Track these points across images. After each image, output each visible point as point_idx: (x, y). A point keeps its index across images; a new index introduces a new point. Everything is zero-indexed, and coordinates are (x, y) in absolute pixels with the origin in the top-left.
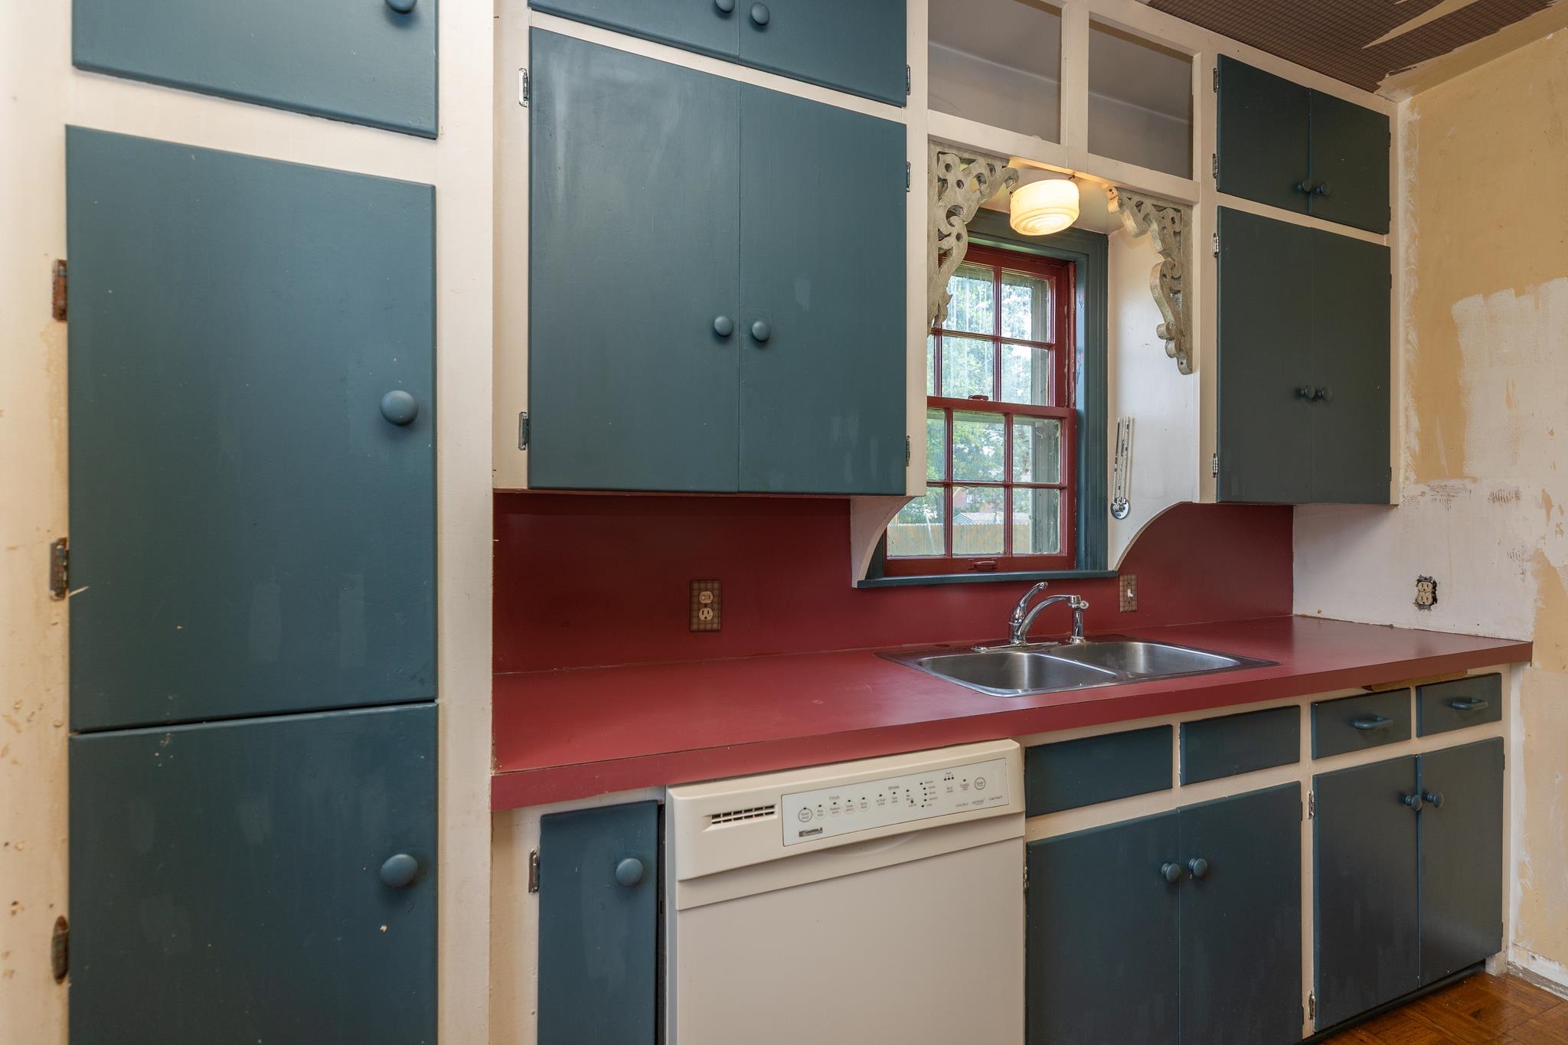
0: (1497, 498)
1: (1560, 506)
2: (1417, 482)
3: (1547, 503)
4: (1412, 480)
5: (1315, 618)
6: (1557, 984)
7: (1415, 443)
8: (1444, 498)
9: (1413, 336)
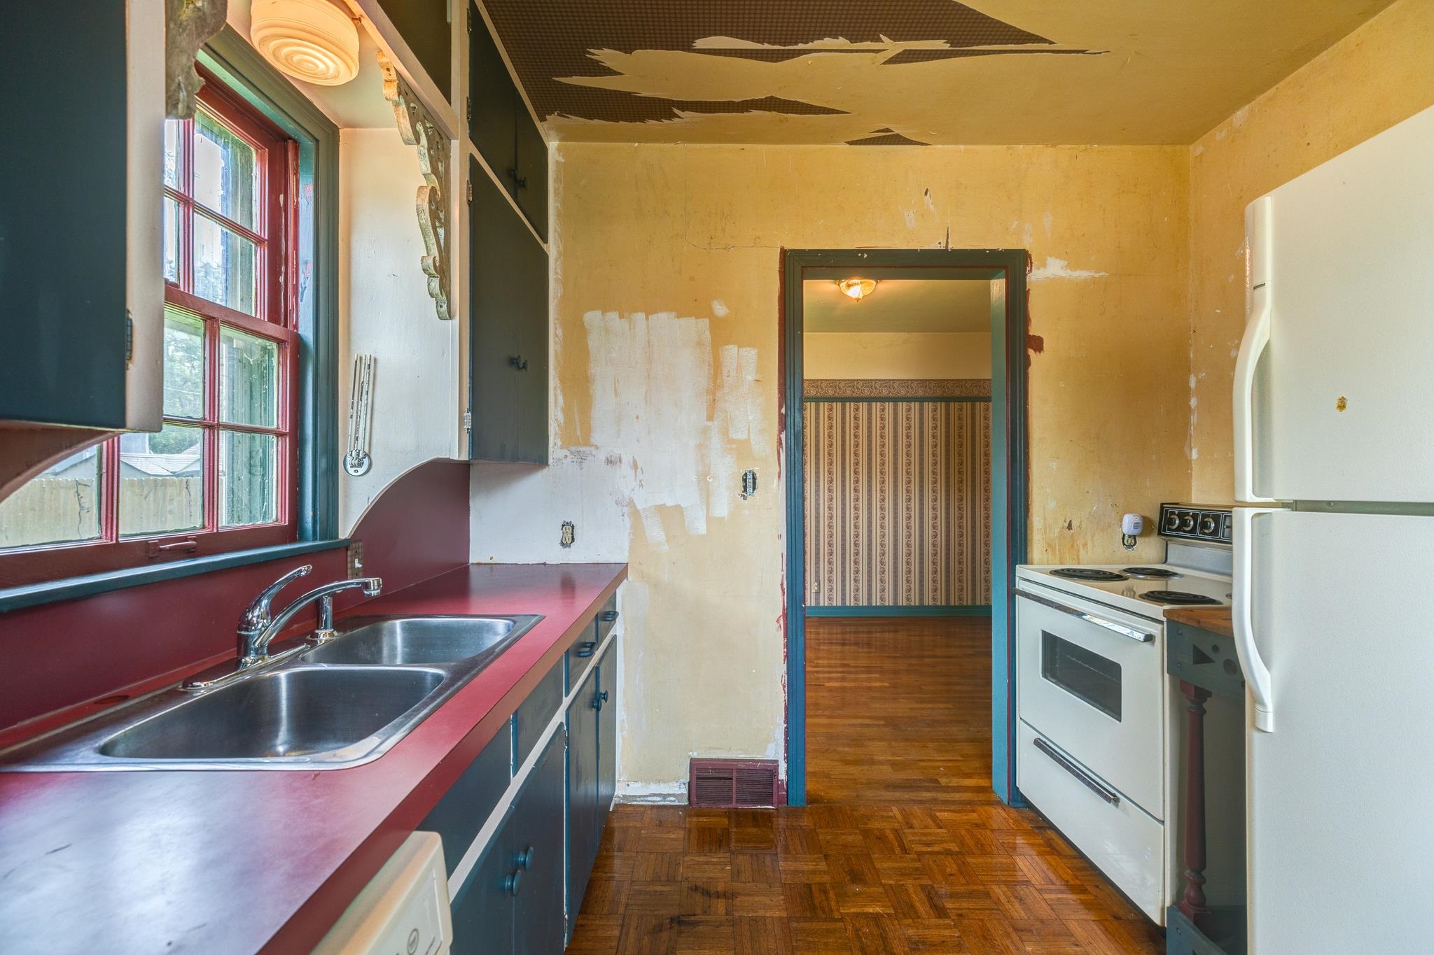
0: (609, 462)
1: (642, 469)
2: (562, 448)
3: (635, 466)
4: (559, 445)
5: (488, 564)
6: (640, 796)
7: (561, 417)
8: (580, 460)
9: (559, 332)
